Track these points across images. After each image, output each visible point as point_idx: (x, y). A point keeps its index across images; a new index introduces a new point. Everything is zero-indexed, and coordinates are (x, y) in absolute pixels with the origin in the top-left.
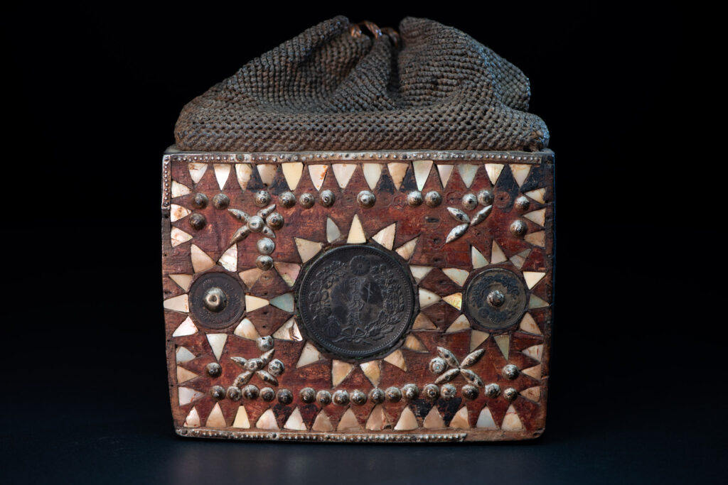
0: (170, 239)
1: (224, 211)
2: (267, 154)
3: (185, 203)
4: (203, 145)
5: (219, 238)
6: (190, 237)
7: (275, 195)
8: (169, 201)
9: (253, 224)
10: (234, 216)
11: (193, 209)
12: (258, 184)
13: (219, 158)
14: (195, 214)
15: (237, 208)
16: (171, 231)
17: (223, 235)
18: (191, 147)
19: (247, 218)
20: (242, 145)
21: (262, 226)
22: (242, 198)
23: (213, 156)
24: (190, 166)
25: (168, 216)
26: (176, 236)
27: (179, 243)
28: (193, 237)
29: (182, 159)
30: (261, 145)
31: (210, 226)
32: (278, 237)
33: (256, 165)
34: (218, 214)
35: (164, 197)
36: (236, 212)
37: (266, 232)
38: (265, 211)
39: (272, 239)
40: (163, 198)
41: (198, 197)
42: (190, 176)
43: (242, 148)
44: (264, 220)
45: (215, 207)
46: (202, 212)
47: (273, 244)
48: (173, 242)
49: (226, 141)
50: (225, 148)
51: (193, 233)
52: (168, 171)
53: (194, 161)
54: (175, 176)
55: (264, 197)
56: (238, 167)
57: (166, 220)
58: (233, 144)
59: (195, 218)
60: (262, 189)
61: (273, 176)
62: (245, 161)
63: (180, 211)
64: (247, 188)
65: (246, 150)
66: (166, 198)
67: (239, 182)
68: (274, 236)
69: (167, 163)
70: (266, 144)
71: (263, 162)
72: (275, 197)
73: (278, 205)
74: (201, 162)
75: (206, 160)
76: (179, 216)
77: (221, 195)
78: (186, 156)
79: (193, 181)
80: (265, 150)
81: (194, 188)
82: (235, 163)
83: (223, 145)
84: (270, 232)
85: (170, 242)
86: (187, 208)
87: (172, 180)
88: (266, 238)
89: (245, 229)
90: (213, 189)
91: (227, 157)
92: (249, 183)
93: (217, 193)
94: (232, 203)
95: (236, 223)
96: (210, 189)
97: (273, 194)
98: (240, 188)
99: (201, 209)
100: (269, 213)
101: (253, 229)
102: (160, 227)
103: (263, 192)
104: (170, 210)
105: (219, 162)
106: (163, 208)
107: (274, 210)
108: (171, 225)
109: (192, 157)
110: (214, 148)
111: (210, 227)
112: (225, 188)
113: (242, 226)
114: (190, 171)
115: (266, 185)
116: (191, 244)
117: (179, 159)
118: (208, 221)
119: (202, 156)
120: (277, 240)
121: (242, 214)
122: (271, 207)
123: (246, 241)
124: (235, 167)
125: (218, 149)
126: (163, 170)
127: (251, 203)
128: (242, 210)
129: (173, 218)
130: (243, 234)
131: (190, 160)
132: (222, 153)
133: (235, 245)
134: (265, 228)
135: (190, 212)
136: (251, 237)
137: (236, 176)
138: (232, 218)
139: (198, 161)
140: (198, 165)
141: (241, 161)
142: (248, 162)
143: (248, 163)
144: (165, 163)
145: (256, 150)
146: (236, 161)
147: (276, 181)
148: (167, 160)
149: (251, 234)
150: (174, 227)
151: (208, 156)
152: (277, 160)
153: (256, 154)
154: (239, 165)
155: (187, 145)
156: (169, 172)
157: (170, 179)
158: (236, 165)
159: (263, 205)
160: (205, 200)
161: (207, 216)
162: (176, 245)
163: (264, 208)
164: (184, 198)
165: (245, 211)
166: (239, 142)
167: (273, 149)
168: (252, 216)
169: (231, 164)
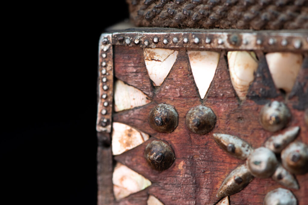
0: (112, 185)
1: (206, 137)
2: (285, 34)
3: (139, 122)
4: (171, 16)
5: (197, 186)
6: (147, 183)
7: (299, 109)
8: (109, 117)
9: (257, 163)
10: (224, 148)
11: (152, 132)
12: (268, 89)
13: (196, 40)
14: (155, 142)
15: (230, 133)
16: (113, 171)
17: (205, 181)
18: (150, 20)
19: (246, 151)
20: (240, 18)
21: (272, 167)
22: (239, 115)
23: (187, 36)
24: (146, 54)
25: (108, 144)
26: (122, 179)
27: (127, 194)
28: (152, 182)
29: (132, 42)
30: (275, 17)
31: (182, 163)
32: (303, 188)
33: (265, 53)
34: (196, 142)
35: (101, 109)
36: (228, 139)
37: (280, 177)
38: (279, 139)
39: (292, 191)
40: (99, 111)
41: (159, 111)
42: (147, 73)
43: (241, 23)
44: (278, 155)
45: (190, 131)
46: (167, 138)
47: (294, 200)
48: (116, 190)
49: (211, 9)
50: (209, 22)
51: (153, 177)
52: (107, 62)
53: (153, 45)
54: (119, 72)
55: (277, 113)
56: (233, 57)
57: (106, 151)
58: (223, 16)
59: (154, 149)
60: (275, 98)
61: (295, 75)
62: (243, 47)
63: (129, 135)
64: (247, 96)
65: (247, 27)
66: (104, 112)
67: (234, 84)
68: (296, 186)
69: (105, 48)
70: (283, 16)
71: (276, 48)
72: (299, 114)
73: (303, 129)
74: (165, 47)
75: (175, 43)
76: (128, 144)
77: (201, 107)
78: (140, 35)
79: (152, 82)
80: (282, 26)
81: (154, 94)
82: (227, 51)
83: (205, 17)
84: (287, 178)
85: (112, 191)
86: (141, 129)
87: (115, 79)
88: (280, 189)
89: (242, 171)
90: (187, 97)
91: (212, 38)
92: (251, 86)
93: (194, 104)
94: (221, 123)
95: (228, 160)
96: (181, 96)
97: (295, 108)
98: (236, 96)
99: (165, 132)
100: (286, 144)
101: (255, 172)
102: (94, 163)
103: (275, 104)
104: (111, 134)
105: (198, 48)
106: (99, 129)
107: (296, 138)
108: (115, 161)
109: (149, 39)
110: (190, 23)
111: (181, 165)
112: (209, 95)
113: (239, 165)
114: (147, 62)
115: (283, 91)
116: (148, 196)
117: (127, 41)
118: (178, 154)
119: (168, 37)
120: (301, 194)
121: (237, 143)
122: (292, 131)
123: (246, 193)
124: (226, 58)
125: (197, 24)
126: (100, 60)
127: (254, 125)
128: (239, 136)
129: (117, 148)
130: (238, 181)
131: (146, 43)
132: (203, 32)
133: (226, 200)
134: (279, 171)
135: (146, 138)
136: (253, 186)
137: (228, 73)
138: (219, 150)
139: (159, 45)
140: (160, 53)
141: (236, 45)
142: (249, 47)
143: (250, 51)
144: (102, 48)
145: (265, 26)
146: (228, 46)
147: (300, 84)
148: (106, 43)
149: (255, 181)
150: (118, 165)
151: (178, 36)
152: (301, 45)
153: (265, 33)
154: (234, 53)
155: (143, 17)
156: (110, 65)
157: (111, 77)
158: (229, 53)
159: (276, 128)
160: (173, 116)
161: (176, 146)
162: (122, 196)
163: (277, 133)
164: (136, 112)
165: (244, 138)
166: (235, 11)
167: (295, 24)
168: (256, 147)
169: (219, 51)
